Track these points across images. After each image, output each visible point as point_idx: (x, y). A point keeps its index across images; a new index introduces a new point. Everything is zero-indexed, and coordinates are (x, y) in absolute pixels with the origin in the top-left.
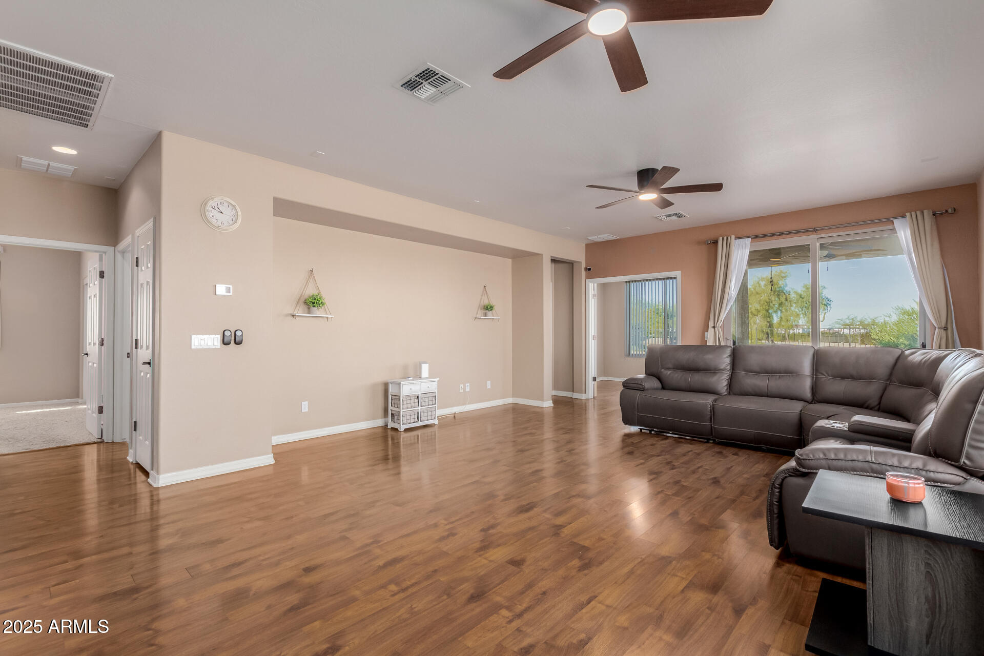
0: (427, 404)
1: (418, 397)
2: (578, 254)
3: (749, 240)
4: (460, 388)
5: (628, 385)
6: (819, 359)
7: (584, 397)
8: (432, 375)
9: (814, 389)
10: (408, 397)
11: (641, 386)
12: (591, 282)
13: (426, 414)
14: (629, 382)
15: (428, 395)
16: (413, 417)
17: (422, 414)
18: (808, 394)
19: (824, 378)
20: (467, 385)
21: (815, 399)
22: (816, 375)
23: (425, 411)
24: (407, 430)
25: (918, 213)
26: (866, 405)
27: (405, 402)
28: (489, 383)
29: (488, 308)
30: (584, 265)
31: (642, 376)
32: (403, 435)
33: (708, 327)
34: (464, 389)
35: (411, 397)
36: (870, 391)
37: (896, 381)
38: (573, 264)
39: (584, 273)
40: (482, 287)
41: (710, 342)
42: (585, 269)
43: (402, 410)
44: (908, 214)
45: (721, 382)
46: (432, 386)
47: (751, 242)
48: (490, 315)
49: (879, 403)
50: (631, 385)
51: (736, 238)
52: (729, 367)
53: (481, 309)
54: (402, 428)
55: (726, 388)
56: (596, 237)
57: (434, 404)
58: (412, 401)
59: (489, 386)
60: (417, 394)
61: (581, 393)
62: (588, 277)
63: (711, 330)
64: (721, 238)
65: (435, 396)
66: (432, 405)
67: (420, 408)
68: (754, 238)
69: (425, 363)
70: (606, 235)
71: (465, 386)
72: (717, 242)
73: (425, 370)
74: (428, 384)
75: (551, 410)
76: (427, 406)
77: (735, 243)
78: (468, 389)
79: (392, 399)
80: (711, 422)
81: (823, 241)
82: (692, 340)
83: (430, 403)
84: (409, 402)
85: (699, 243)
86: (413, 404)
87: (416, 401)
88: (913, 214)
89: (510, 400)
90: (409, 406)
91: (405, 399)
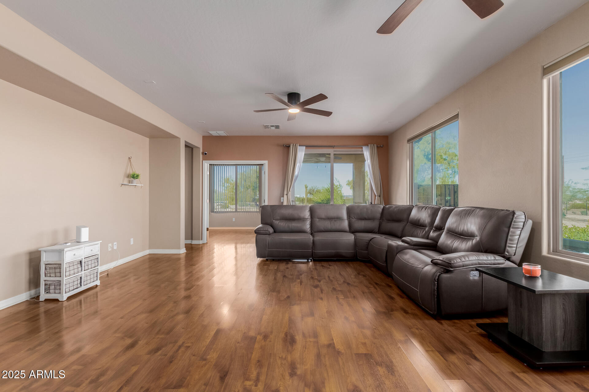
0: (90, 267)
1: (81, 262)
2: (197, 142)
3: (305, 147)
4: (109, 247)
5: (259, 232)
6: (350, 211)
7: (201, 242)
8: (92, 239)
9: (350, 225)
10: (71, 264)
11: (267, 232)
12: (206, 163)
13: (89, 278)
14: (260, 230)
15: (91, 258)
16: (76, 283)
17: (85, 278)
18: (347, 228)
19: (354, 220)
20: (115, 243)
21: (351, 231)
22: (349, 219)
23: (88, 274)
24: (69, 298)
25: (373, 145)
26: (374, 231)
27: (68, 270)
28: (132, 240)
29: (135, 177)
30: (201, 151)
31: (261, 225)
32: (65, 304)
33: (284, 194)
34: (112, 248)
35: (74, 263)
36: (374, 225)
37: (385, 219)
38: (192, 149)
39: (201, 156)
40: (128, 158)
41: (285, 204)
42: (203, 153)
43: (65, 279)
44: (369, 145)
45: (307, 226)
46: (95, 249)
47: (306, 149)
48: (136, 182)
49: (379, 231)
50: (262, 231)
51: (300, 146)
52: (309, 217)
53: (126, 177)
54: (65, 297)
55: (309, 229)
56: (215, 132)
57: (97, 266)
58: (75, 267)
59: (132, 243)
60: (80, 259)
61: (199, 240)
62: (204, 159)
63: (285, 196)
64: (292, 144)
65: (98, 258)
66: (95, 267)
67: (83, 272)
68: (307, 147)
69: (85, 227)
70: (223, 132)
71: (113, 245)
72: (289, 146)
73: (85, 234)
74: (91, 248)
75: (185, 254)
76: (90, 269)
77: (299, 148)
78: (115, 248)
79: (46, 269)
80: (312, 249)
81: (335, 153)
82: (275, 203)
83: (93, 265)
84: (72, 268)
85: (278, 145)
86: (76, 271)
87: (79, 266)
88: (371, 145)
89: (147, 252)
90: (72, 272)
91: (68, 265)
